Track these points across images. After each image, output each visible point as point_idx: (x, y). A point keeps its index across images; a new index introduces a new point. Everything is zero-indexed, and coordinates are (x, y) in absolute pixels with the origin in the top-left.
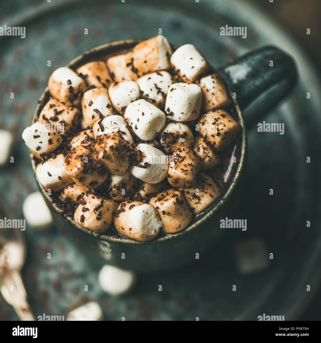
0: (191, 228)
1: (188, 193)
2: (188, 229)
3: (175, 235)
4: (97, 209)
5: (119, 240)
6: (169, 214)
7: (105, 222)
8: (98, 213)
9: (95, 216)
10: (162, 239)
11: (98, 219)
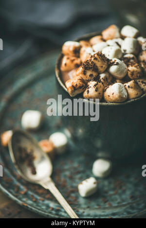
0: (143, 96)
1: (139, 81)
2: (142, 97)
3: (136, 99)
4: (95, 86)
5: (107, 104)
6: (132, 88)
7: (99, 93)
8: (96, 87)
9: (94, 89)
10: (129, 101)
11: (96, 91)
